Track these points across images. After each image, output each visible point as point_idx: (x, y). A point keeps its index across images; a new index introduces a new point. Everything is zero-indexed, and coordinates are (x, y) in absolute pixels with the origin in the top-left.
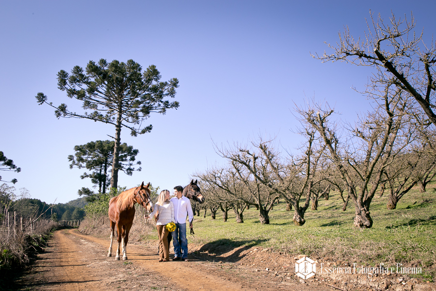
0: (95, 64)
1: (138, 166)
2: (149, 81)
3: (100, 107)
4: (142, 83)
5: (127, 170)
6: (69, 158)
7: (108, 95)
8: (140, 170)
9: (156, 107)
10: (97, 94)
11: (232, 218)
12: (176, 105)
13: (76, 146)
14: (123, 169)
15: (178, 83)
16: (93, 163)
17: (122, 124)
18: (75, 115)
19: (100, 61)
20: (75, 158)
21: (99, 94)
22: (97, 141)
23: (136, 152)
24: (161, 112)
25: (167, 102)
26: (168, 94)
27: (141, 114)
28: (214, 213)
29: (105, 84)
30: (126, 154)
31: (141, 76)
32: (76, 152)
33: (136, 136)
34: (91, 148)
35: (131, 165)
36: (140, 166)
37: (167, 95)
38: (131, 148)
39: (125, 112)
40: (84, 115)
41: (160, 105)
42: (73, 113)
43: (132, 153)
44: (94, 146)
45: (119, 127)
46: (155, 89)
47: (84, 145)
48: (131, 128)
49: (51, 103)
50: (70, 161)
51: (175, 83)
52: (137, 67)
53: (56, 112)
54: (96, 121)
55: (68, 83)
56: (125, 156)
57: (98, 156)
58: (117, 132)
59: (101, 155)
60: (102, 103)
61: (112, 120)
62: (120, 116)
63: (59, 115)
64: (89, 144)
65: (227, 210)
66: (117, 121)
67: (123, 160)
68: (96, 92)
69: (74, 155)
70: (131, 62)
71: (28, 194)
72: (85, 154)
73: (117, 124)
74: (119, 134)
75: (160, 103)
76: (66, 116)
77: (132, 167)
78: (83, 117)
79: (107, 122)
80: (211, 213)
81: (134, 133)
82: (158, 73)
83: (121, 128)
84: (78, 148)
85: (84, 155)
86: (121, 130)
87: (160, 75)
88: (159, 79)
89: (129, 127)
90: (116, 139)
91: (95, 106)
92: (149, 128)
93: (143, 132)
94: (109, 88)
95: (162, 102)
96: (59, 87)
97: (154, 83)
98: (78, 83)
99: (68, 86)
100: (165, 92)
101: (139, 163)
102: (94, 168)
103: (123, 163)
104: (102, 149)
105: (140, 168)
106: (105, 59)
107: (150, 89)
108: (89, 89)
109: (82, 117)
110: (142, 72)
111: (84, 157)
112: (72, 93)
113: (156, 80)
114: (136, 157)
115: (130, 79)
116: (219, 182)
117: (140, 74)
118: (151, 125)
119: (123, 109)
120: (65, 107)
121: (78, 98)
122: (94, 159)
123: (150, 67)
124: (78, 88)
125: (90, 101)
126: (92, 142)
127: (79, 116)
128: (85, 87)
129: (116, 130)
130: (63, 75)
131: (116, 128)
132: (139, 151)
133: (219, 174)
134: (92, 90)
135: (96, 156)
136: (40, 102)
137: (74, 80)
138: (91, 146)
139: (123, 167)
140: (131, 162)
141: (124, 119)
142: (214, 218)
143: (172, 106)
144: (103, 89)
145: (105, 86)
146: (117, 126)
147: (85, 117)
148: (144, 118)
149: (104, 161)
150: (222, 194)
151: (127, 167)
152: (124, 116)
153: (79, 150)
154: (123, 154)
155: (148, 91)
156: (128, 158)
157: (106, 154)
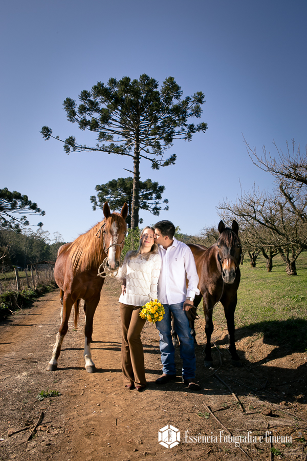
0: (104, 86)
1: (165, 205)
2: (168, 100)
3: (116, 137)
4: (160, 103)
5: (153, 209)
6: (91, 199)
7: (123, 122)
8: (167, 209)
9: (179, 132)
10: (111, 123)
11: (278, 266)
12: (203, 127)
13: (97, 186)
14: (149, 209)
15: (203, 97)
16: (116, 203)
17: (141, 156)
18: (86, 148)
19: (109, 81)
20: (97, 199)
21: (113, 122)
22: (119, 179)
23: (162, 189)
24: (186, 138)
25: (192, 125)
26: (193, 114)
27: (162, 142)
28: (254, 259)
29: (118, 109)
30: (151, 191)
31: (159, 95)
32: (98, 192)
33: (158, 169)
34: (113, 187)
35: (157, 203)
36: (168, 204)
37: (191, 115)
38: (156, 184)
39: (143, 141)
40: (95, 147)
41: (183, 130)
42: (83, 146)
43: (158, 190)
44: (116, 184)
45: (137, 159)
46: (177, 110)
47: (106, 184)
48: (151, 160)
49: (58, 137)
50: (92, 202)
51: (200, 98)
52: (152, 82)
53: (65, 147)
54: (109, 153)
55: (78, 113)
56: (151, 194)
57: (120, 195)
58: (135, 164)
59: (124, 194)
60: (117, 133)
61: (128, 151)
62: (138, 146)
63: (67, 150)
64: (110, 182)
65: (272, 256)
66: (134, 151)
67: (148, 199)
68: (110, 121)
69: (96, 196)
70: (145, 77)
71: (61, 238)
72: (107, 193)
73: (134, 155)
74: (137, 167)
75: (184, 127)
76: (77, 150)
77: (158, 206)
78: (95, 150)
79: (122, 154)
80: (249, 258)
81: (155, 166)
82: (178, 88)
83: (140, 160)
84: (98, 188)
85: (106, 195)
86: (139, 162)
87: (181, 90)
88: (180, 96)
89: (149, 159)
90: (134, 173)
91: (110, 138)
92: (173, 159)
93: (167, 164)
94: (123, 114)
95: (186, 125)
96: (68, 118)
97: (175, 102)
98: (88, 112)
99: (78, 117)
100: (189, 112)
101: (166, 201)
102: (118, 209)
103: (148, 201)
104: (125, 187)
105: (167, 206)
106: (115, 78)
107: (171, 110)
108: (101, 118)
109: (93, 149)
110: (159, 89)
111: (107, 197)
112: (84, 124)
113: (177, 98)
114: (162, 195)
115: (146, 101)
116: (259, 217)
117: (157, 93)
118: (174, 155)
119: (140, 137)
120: (74, 140)
121: (91, 130)
122: (117, 199)
123: (166, 79)
124: (88, 118)
125: (105, 131)
126: (114, 180)
127: (90, 149)
128: (97, 116)
129: (134, 162)
130: (69, 104)
131: (134, 160)
132: (165, 187)
133: (259, 208)
134: (106, 119)
135: (118, 195)
136: (46, 137)
137: (83, 109)
138: (113, 185)
139: (148, 206)
140: (157, 200)
141: (142, 149)
142: (254, 265)
143: (199, 129)
144: (116, 116)
145: (118, 112)
146: (134, 158)
147: (97, 150)
148: (167, 147)
149: (127, 200)
150: (265, 234)
151: (153, 206)
152: (141, 146)
153: (100, 190)
154: (148, 192)
155: (169, 113)
156: (154, 196)
157: (129, 192)
